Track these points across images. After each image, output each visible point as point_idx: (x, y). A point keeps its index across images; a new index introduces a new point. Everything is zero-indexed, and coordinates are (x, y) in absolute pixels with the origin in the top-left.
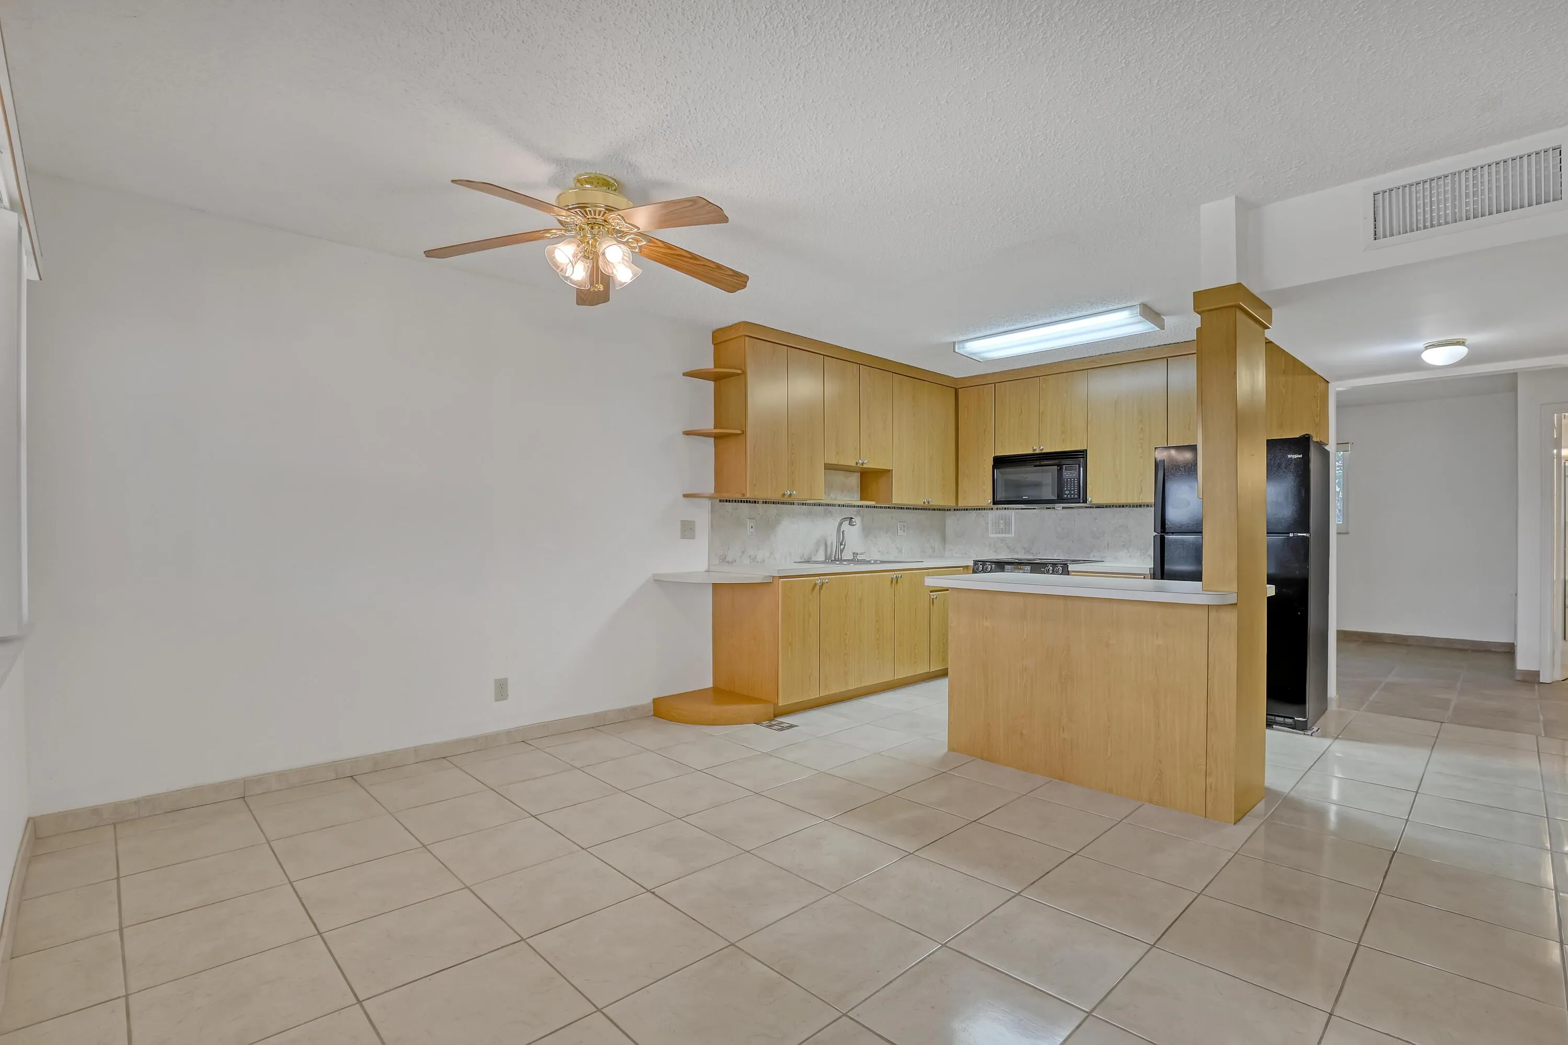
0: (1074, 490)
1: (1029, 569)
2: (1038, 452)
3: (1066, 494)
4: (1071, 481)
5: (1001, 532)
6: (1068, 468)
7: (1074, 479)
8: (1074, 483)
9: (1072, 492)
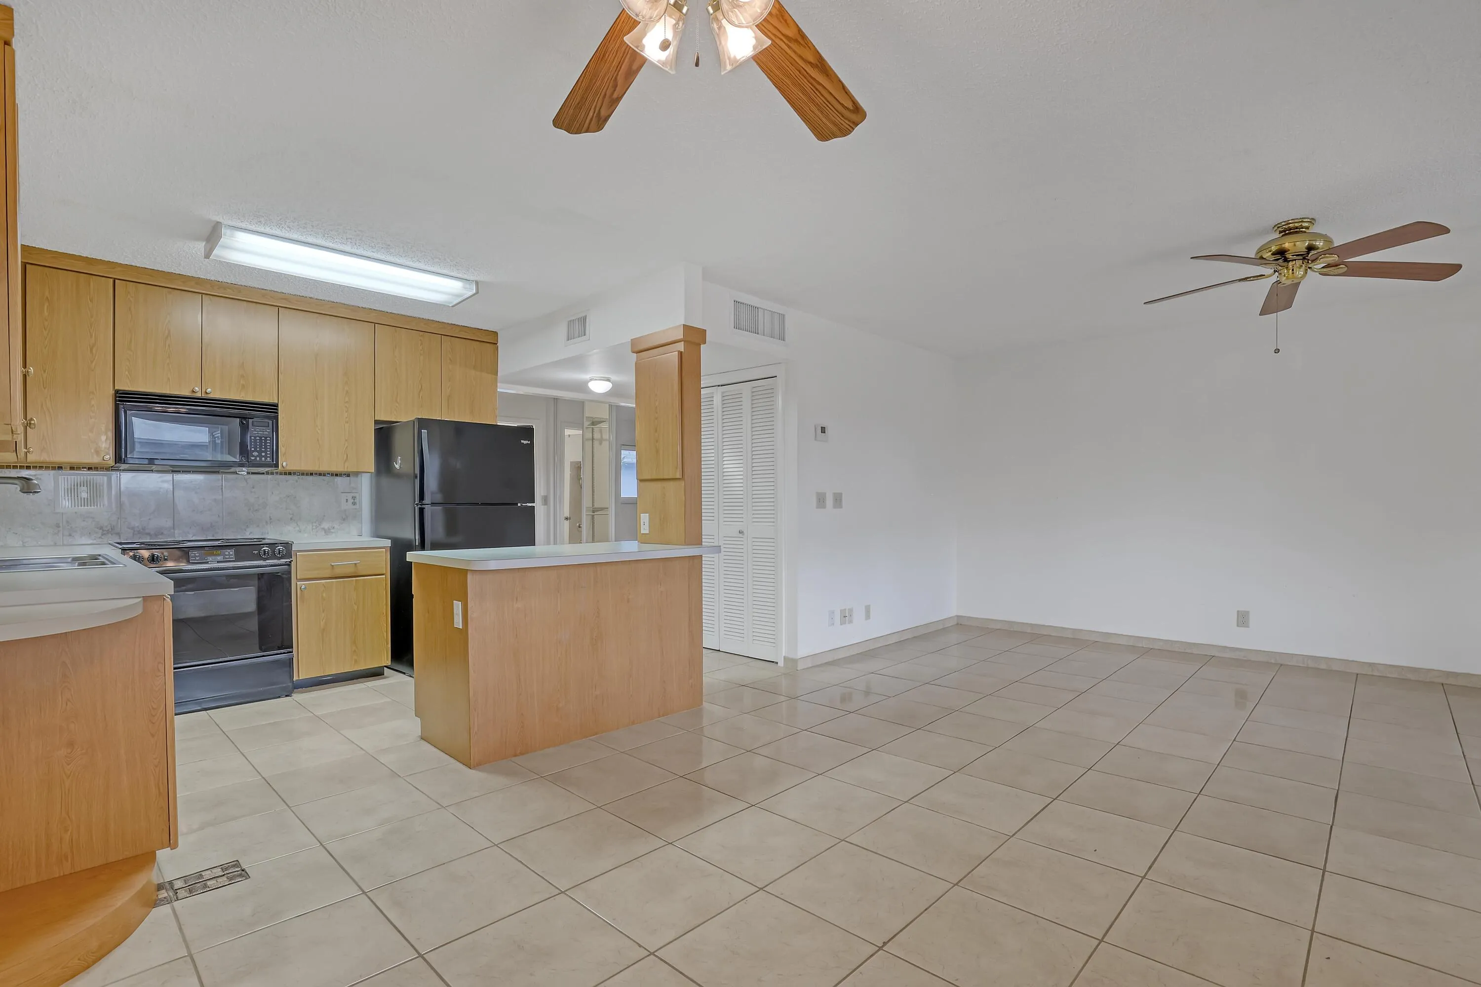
0: (265, 452)
1: (231, 553)
2: (199, 395)
3: (253, 456)
4: (260, 439)
5: (86, 502)
6: (255, 423)
7: (266, 438)
8: (266, 443)
9: (263, 454)
